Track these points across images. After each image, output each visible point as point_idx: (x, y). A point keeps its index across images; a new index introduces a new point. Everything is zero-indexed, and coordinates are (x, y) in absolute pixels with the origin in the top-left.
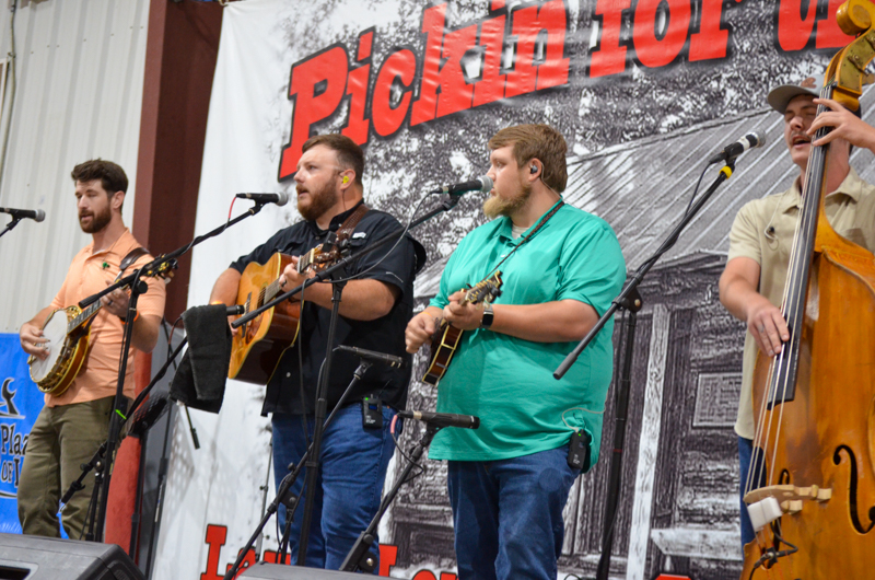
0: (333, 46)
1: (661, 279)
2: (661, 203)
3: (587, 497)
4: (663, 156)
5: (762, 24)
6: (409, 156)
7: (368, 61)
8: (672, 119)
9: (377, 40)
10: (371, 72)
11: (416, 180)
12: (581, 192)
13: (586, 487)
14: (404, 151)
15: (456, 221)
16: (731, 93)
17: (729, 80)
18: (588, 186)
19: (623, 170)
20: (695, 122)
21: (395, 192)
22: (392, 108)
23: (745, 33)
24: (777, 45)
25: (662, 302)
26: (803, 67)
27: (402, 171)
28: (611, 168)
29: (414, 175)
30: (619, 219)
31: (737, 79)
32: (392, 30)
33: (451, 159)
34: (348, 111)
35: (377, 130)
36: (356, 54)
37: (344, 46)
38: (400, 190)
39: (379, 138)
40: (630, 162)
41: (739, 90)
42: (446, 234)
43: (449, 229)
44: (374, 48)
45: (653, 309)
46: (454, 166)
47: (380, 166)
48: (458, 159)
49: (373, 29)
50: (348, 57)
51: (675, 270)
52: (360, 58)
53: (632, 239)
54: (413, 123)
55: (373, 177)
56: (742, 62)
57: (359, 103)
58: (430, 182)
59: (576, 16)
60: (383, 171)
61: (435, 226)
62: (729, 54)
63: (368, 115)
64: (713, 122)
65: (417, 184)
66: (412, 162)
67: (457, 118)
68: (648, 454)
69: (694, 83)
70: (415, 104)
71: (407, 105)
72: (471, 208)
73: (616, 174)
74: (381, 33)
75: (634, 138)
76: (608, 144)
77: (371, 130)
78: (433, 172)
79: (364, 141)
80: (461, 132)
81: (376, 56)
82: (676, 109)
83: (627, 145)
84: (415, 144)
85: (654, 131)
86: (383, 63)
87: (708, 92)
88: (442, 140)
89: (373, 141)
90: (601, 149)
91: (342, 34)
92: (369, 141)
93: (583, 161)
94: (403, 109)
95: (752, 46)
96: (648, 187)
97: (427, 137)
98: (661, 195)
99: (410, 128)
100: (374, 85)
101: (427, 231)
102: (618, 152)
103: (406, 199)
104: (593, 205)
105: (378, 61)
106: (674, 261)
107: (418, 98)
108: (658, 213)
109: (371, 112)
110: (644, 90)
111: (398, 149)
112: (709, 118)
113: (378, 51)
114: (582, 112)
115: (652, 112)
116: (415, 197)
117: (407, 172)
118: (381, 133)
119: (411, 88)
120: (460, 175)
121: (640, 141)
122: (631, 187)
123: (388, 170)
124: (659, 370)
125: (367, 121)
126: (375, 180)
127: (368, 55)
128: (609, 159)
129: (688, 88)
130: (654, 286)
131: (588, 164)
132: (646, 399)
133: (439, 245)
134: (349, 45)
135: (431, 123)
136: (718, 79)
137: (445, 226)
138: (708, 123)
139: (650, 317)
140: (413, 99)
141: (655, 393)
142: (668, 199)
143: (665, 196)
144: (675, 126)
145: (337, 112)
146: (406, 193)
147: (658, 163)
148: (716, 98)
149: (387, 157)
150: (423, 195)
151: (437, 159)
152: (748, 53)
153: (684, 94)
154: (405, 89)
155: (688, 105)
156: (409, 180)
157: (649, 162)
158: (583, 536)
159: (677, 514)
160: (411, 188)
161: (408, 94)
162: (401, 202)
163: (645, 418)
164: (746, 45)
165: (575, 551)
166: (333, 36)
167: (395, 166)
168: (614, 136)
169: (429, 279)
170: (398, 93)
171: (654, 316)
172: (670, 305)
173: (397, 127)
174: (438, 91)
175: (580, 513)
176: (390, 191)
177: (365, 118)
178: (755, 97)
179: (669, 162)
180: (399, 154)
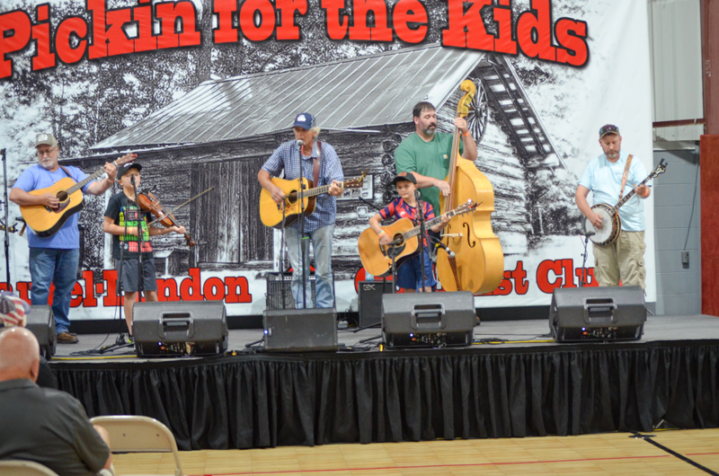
0: (13, 11)
1: (276, 138)
2: (270, 103)
3: (245, 237)
4: (269, 83)
5: (318, 26)
6: (91, 74)
7: (48, 21)
8: (271, 66)
9: (52, 11)
10: (51, 27)
11: (99, 87)
12: (219, 97)
13: (244, 232)
14: (87, 72)
15: (134, 109)
16: (304, 56)
17: (302, 50)
18: (223, 94)
19: (244, 88)
20: (285, 68)
21: (84, 93)
22: (72, 48)
23: (309, 29)
24: (328, 36)
26: (344, 47)
27: (87, 83)
28: (236, 87)
29: (97, 85)
30: (245, 111)
31: (307, 50)
32: (64, 7)
33: (124, 78)
34: (36, 48)
35: (63, 59)
36: (36, 16)
37: (25, 12)
38: (87, 92)
39: (64, 64)
40: (248, 84)
41: (309, 54)
42: (127, 115)
43: (129, 113)
44: (50, 15)
46: (127, 82)
47: (68, 79)
48: (129, 78)
49: (48, 4)
50: (30, 18)
51: (283, 134)
52: (39, 19)
53: (255, 120)
54: (90, 58)
55: (64, 85)
56: (308, 42)
57: (45, 44)
58: (110, 89)
59: (202, 11)
60: (72, 82)
61: (118, 112)
62: (301, 39)
63: (53, 50)
64: (296, 68)
65: (101, 90)
66: (94, 78)
67: (126, 56)
69: (282, 50)
70: (90, 48)
71: (84, 47)
72: (143, 103)
73: (240, 90)
74: (55, 6)
75: (249, 73)
76: (233, 75)
77: (57, 59)
78: (112, 84)
79: (53, 65)
80: (129, 64)
81: (53, 20)
82: (274, 62)
83: (244, 76)
84: (94, 69)
85: (261, 70)
86: (59, 24)
87: (291, 54)
88: (115, 67)
89: (61, 65)
90: (228, 78)
91: (21, 5)
92: (56, 65)
93: (218, 82)
94: (81, 50)
95: (314, 35)
96: (261, 96)
97: (103, 65)
98: (270, 100)
99: (89, 60)
100: (55, 35)
101: (112, 114)
102: (240, 79)
103: (94, 97)
104: (228, 104)
105: (56, 22)
106: (282, 130)
107: (92, 44)
108: (269, 108)
109: (55, 49)
110: (251, 52)
111: (82, 71)
112: (294, 66)
113: (55, 16)
114: (213, 59)
115: (258, 62)
116: (101, 96)
117: (91, 83)
118: (66, 62)
119: (86, 38)
120: (132, 87)
121: (253, 75)
122: (251, 96)
123: (75, 81)
125: (53, 54)
126: (66, 87)
127: (46, 17)
128: (235, 82)
129: (279, 51)
130: (272, 141)
131: (221, 84)
133: (123, 121)
134: (29, 11)
135: (106, 59)
136: (296, 49)
137: (126, 111)
138: (293, 69)
140: (88, 45)
142: (273, 102)
144: (274, 69)
145: (27, 47)
146: (92, 94)
147: (266, 86)
148: (296, 58)
149: (73, 74)
150: (106, 96)
151: (114, 77)
152: (312, 38)
153: (277, 54)
154: (80, 39)
155: (280, 60)
156: (93, 87)
157: (260, 85)
158: (245, 253)
160: (96, 91)
161: (84, 43)
162: (90, 98)
164: (310, 35)
165: (241, 260)
166: (14, 5)
167: (80, 79)
168: (236, 72)
169: (119, 137)
170: (76, 41)
173: (78, 59)
174: (107, 42)
175: (241, 244)
176: (79, 93)
177: (51, 52)
178: (318, 58)
179: (272, 86)
180: (83, 73)
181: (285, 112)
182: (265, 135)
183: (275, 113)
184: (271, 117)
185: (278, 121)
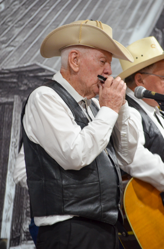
1: (18, 78)
25: (18, 94)
45: (14, 98)
51: (24, 73)
53: (4, 46)
68: (9, 196)
96: (12, 10)
98: (19, 19)
106: (24, 67)
108: (17, 31)
124: (16, 140)
130: (14, 83)
132: (10, 160)
139: (12, 104)
141: (14, 155)
142: (21, 23)
143: (20, 20)
159: (23, 235)
163: (9, 172)
171: (15, 103)
172: (22, 97)
181: (29, 41)
182: (10, 71)
183: (21, 39)
184: (17, 45)
185: (23, 52)
